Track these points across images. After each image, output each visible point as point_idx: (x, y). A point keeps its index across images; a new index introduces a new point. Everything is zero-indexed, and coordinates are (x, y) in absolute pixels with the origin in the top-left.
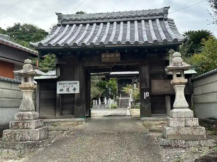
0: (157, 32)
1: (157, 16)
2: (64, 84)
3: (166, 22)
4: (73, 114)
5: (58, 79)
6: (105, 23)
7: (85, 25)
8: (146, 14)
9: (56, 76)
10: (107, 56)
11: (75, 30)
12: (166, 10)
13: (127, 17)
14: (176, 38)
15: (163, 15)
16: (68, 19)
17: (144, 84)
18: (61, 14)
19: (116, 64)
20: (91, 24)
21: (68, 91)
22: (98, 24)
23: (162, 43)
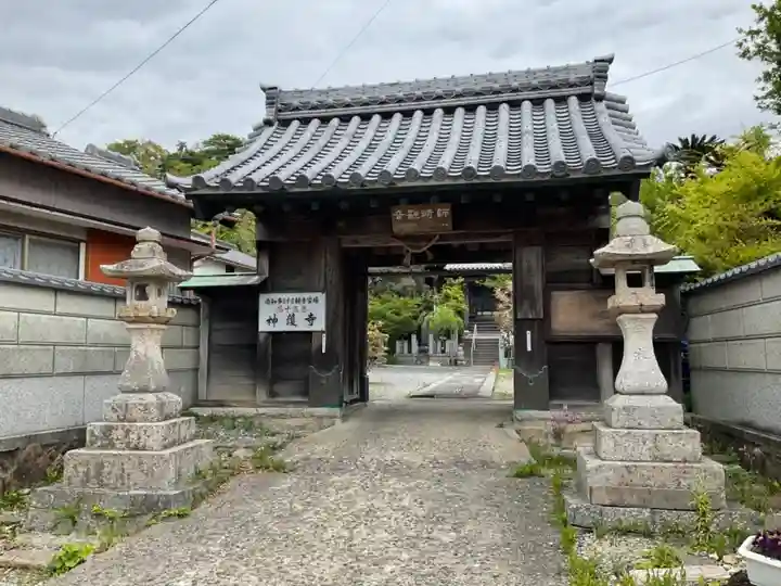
0: (568, 137)
1: (571, 86)
2: (280, 301)
3: (601, 106)
4: (305, 393)
5: (263, 287)
6: (408, 114)
7: (345, 119)
8: (535, 82)
9: (257, 277)
10: (410, 216)
11: (314, 138)
12: (601, 68)
13: (478, 94)
14: (628, 154)
15: (592, 84)
16: (296, 103)
17: (526, 305)
18: (276, 88)
19: (438, 241)
20: (366, 118)
21: (293, 324)
22: (387, 116)
23: (585, 173)
